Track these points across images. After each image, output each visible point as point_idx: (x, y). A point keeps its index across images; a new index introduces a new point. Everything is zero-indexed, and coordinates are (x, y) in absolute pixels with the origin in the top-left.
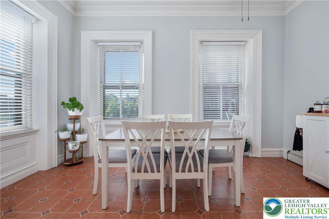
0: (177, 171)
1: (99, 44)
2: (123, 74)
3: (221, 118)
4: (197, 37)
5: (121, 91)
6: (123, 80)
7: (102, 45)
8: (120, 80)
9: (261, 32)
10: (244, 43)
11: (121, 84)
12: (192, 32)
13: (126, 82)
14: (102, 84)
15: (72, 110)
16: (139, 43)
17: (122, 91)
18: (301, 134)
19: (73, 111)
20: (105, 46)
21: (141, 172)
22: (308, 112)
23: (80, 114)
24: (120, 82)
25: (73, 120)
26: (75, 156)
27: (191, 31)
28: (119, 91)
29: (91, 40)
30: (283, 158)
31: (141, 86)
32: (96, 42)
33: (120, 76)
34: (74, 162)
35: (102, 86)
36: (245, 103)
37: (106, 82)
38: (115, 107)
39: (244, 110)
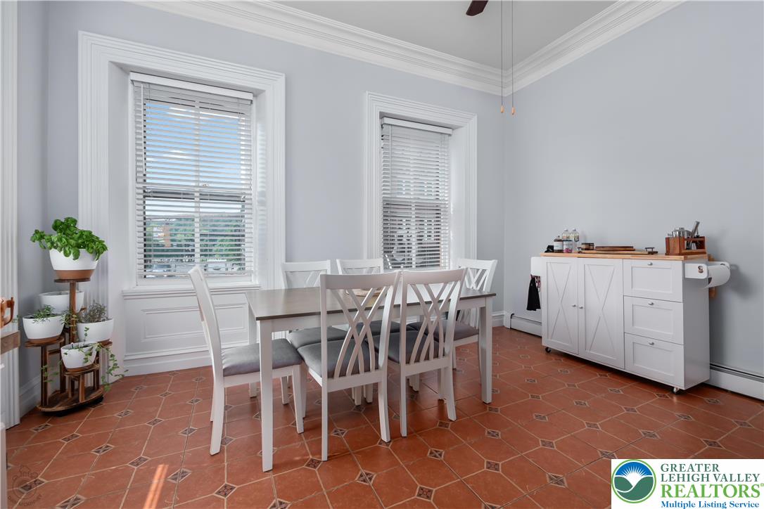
0: (408, 362)
1: (133, 76)
2: (201, 164)
3: (414, 267)
4: (376, 106)
5: (197, 205)
6: (201, 179)
7: (143, 82)
8: (194, 179)
9: (476, 116)
10: (449, 131)
11: (197, 189)
12: (369, 94)
13: (210, 185)
14: (141, 186)
15: (71, 256)
16: (250, 96)
17: (202, 205)
18: (537, 284)
19: (76, 257)
20: (152, 87)
21: (358, 373)
22: (546, 252)
23: (93, 265)
24: (194, 184)
25: (67, 285)
26: (83, 383)
27: (367, 92)
28: (193, 204)
29: (112, 62)
30: (503, 326)
31: (255, 198)
32: (124, 69)
33: (194, 168)
34: (81, 401)
35: (141, 191)
36: (452, 238)
37: (148, 181)
38: (178, 246)
39: (449, 249)
